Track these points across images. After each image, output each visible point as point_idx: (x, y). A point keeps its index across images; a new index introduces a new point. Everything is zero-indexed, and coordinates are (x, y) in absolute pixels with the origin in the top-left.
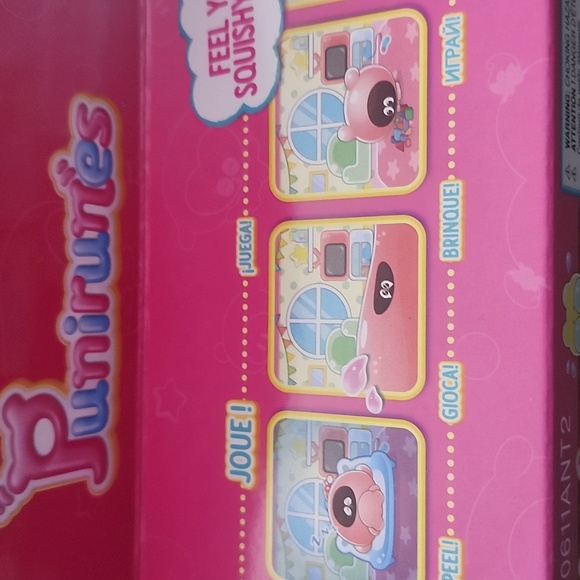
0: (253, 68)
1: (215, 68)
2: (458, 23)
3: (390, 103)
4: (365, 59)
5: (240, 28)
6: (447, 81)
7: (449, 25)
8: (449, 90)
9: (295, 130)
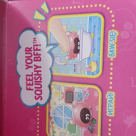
0: (41, 91)
1: (28, 88)
2: (113, 95)
3: (88, 116)
4: (79, 99)
5: (37, 77)
6: (108, 114)
7: (110, 95)
8: (109, 118)
9: (55, 116)
